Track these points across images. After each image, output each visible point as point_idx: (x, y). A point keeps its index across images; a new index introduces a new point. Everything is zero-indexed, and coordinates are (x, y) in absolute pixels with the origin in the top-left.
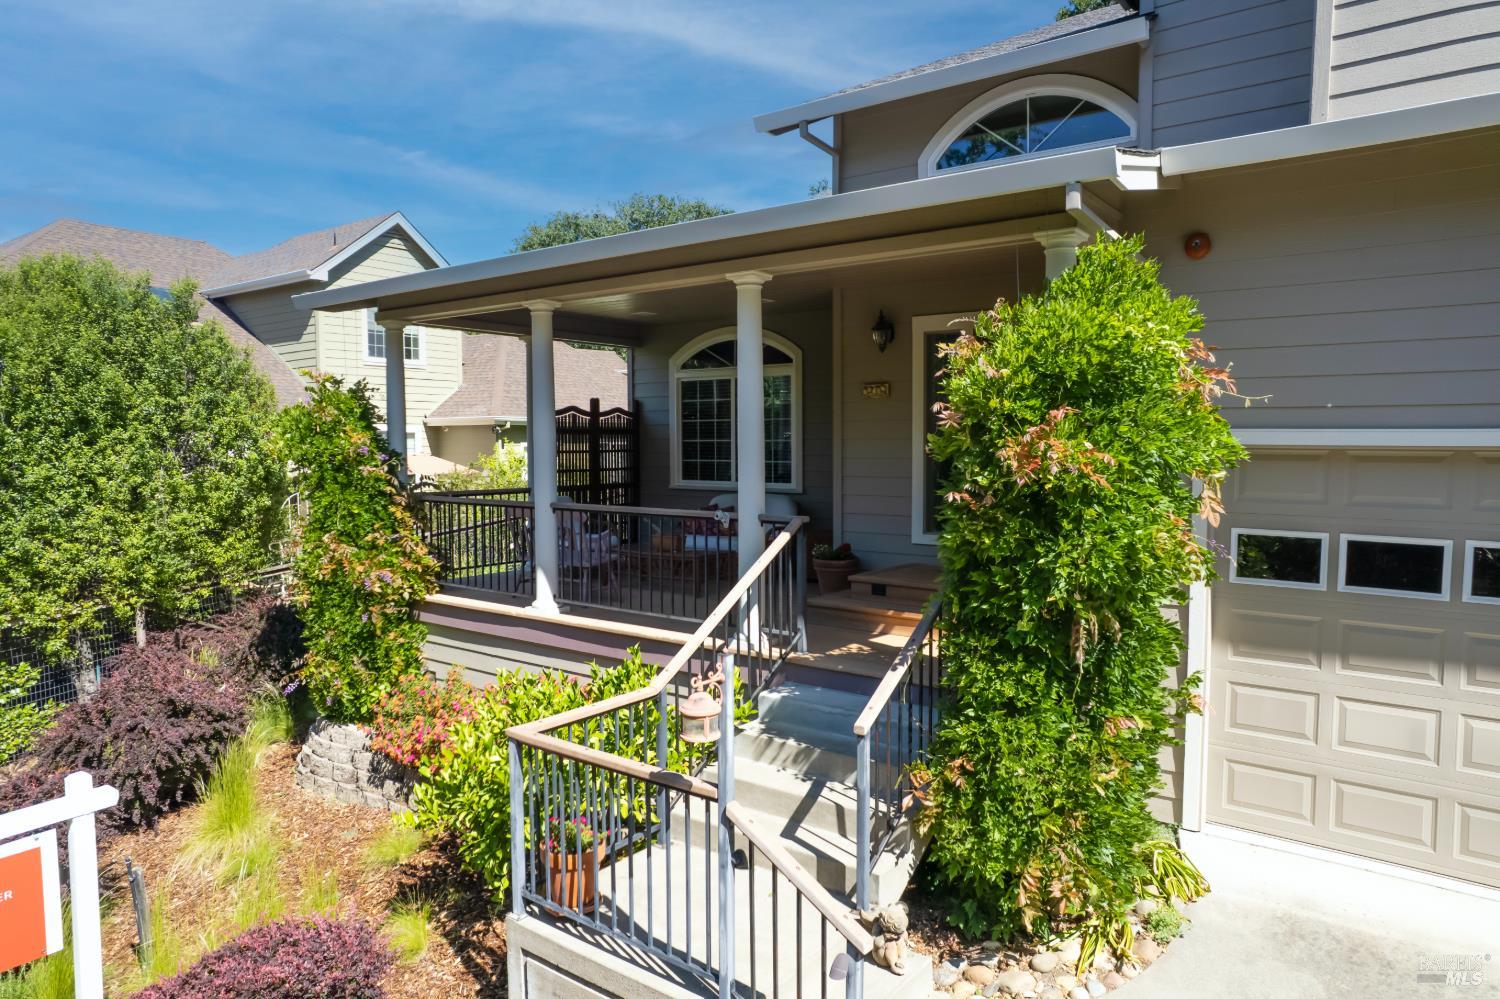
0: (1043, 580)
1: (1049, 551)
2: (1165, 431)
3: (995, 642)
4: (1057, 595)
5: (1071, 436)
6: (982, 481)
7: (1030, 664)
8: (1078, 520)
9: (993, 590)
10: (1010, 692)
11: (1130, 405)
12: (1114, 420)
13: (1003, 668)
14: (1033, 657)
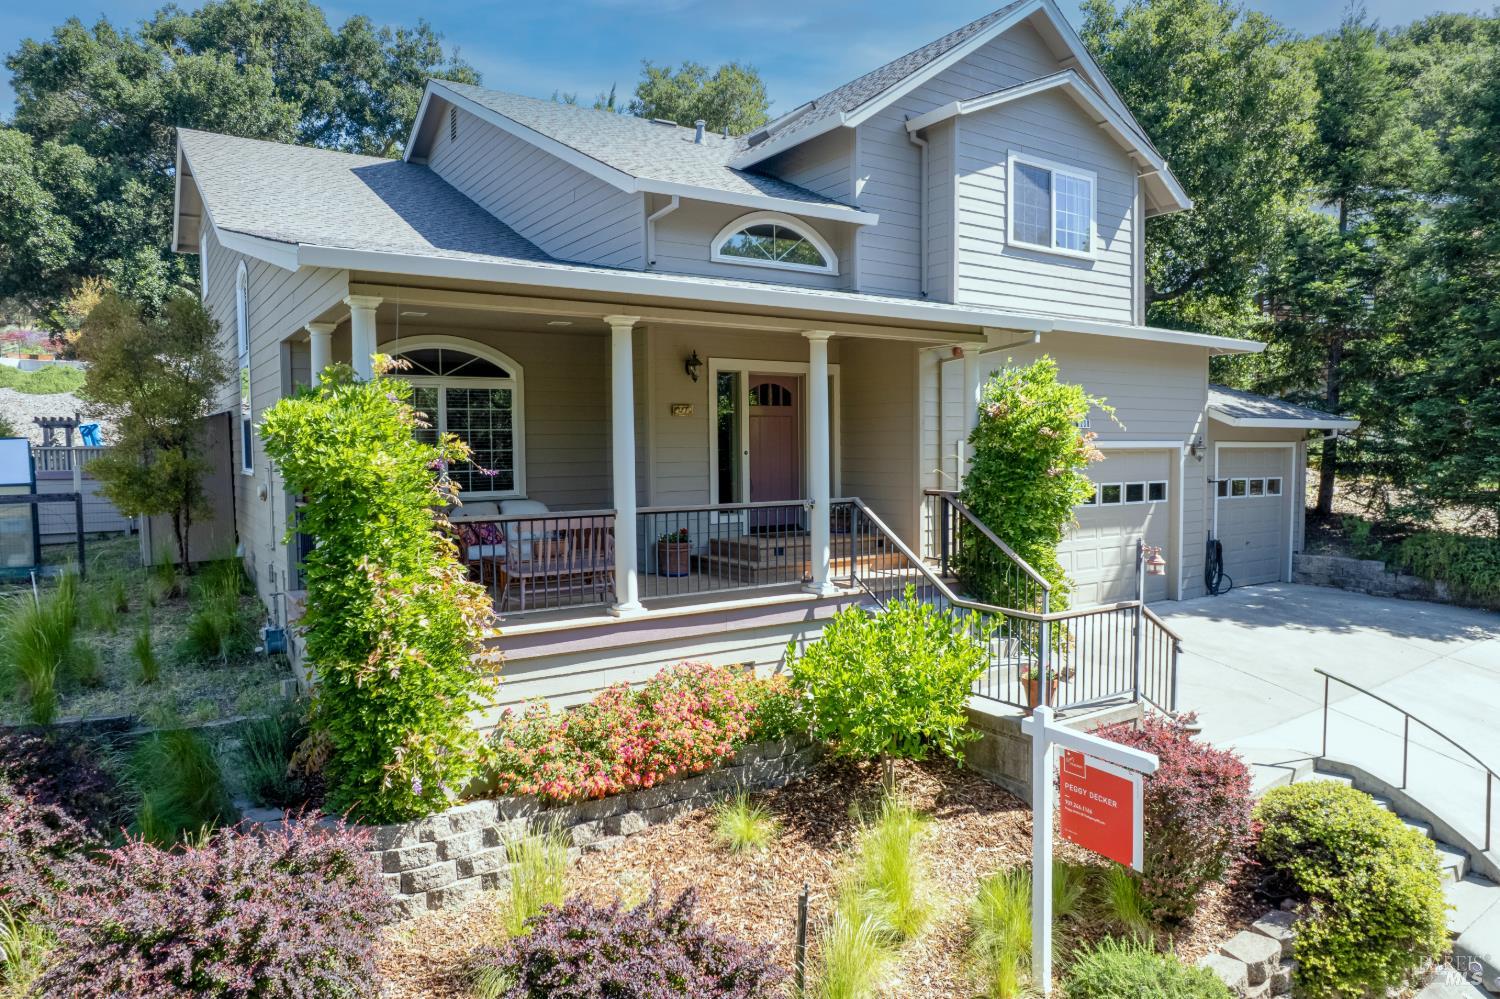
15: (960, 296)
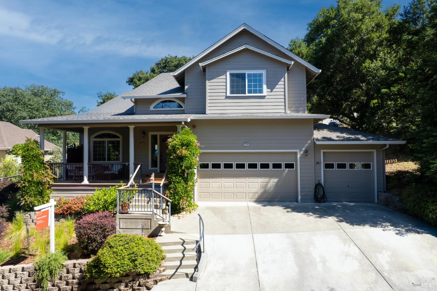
0: (181, 166)
1: (182, 163)
2: (194, 150)
3: (176, 174)
4: (183, 168)
5: (185, 150)
6: (174, 155)
7: (180, 177)
8: (185, 160)
9: (175, 168)
10: (177, 180)
11: (190, 147)
12: (188, 148)
13: (177, 178)
14: (180, 176)
15: (208, 112)
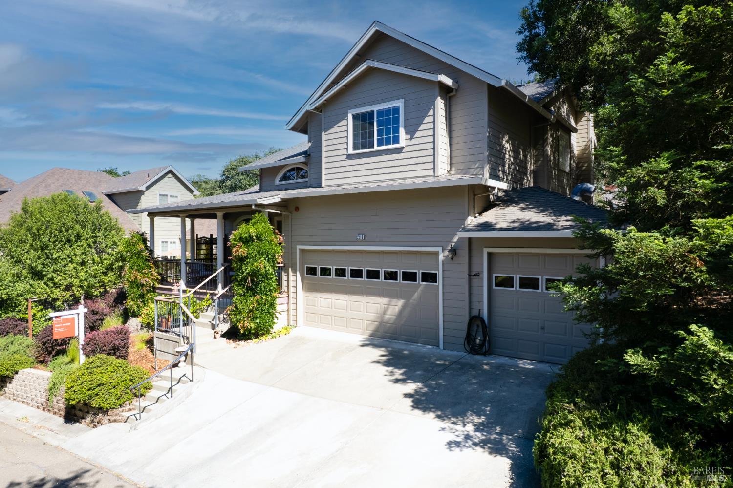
3: (238, 283)
7: (244, 287)
9: (238, 274)
10: (241, 292)
13: (240, 288)
15: (324, 183)
